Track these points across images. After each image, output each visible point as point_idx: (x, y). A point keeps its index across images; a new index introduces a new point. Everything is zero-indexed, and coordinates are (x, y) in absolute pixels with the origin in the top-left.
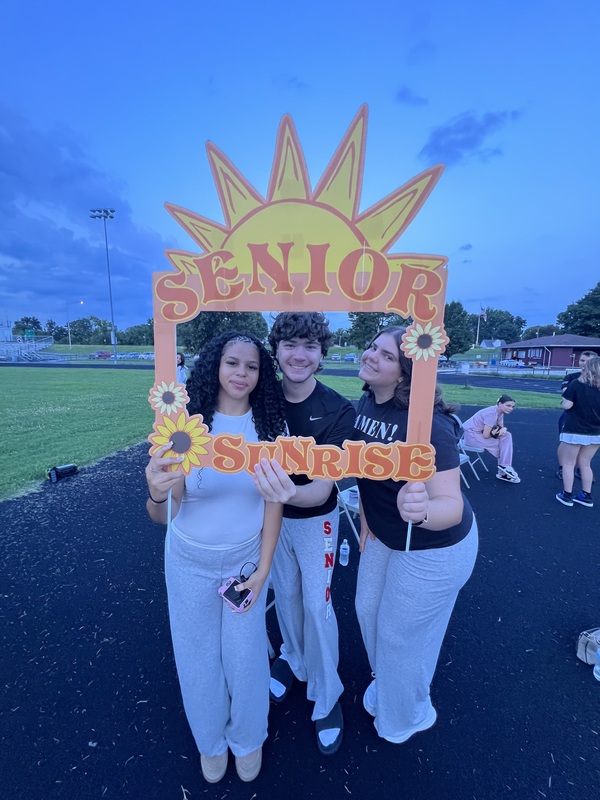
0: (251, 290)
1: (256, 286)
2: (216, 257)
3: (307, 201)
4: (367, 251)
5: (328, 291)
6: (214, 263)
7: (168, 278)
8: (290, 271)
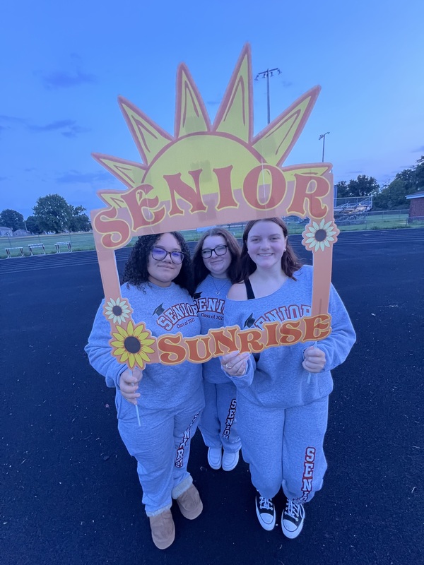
0: (171, 213)
2: (139, 191)
5: (236, 205)
6: (138, 196)
7: (103, 213)
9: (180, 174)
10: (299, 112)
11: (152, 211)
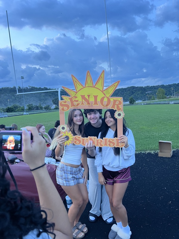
1: (82, 104)
3: (93, 87)
4: (106, 97)
8: (90, 101)
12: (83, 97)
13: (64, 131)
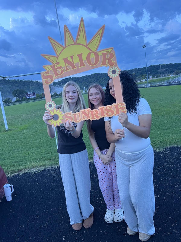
0: (66, 71)
1: (67, 69)
2: (56, 64)
3: (74, 44)
4: (92, 52)
5: (85, 65)
6: (55, 66)
7: (44, 73)
8: (74, 63)
9: (67, 58)
10: (100, 34)
11: (60, 70)
12: (66, 60)
13: (51, 109)
